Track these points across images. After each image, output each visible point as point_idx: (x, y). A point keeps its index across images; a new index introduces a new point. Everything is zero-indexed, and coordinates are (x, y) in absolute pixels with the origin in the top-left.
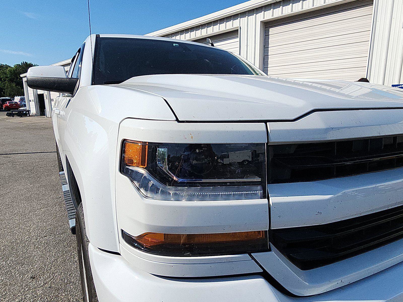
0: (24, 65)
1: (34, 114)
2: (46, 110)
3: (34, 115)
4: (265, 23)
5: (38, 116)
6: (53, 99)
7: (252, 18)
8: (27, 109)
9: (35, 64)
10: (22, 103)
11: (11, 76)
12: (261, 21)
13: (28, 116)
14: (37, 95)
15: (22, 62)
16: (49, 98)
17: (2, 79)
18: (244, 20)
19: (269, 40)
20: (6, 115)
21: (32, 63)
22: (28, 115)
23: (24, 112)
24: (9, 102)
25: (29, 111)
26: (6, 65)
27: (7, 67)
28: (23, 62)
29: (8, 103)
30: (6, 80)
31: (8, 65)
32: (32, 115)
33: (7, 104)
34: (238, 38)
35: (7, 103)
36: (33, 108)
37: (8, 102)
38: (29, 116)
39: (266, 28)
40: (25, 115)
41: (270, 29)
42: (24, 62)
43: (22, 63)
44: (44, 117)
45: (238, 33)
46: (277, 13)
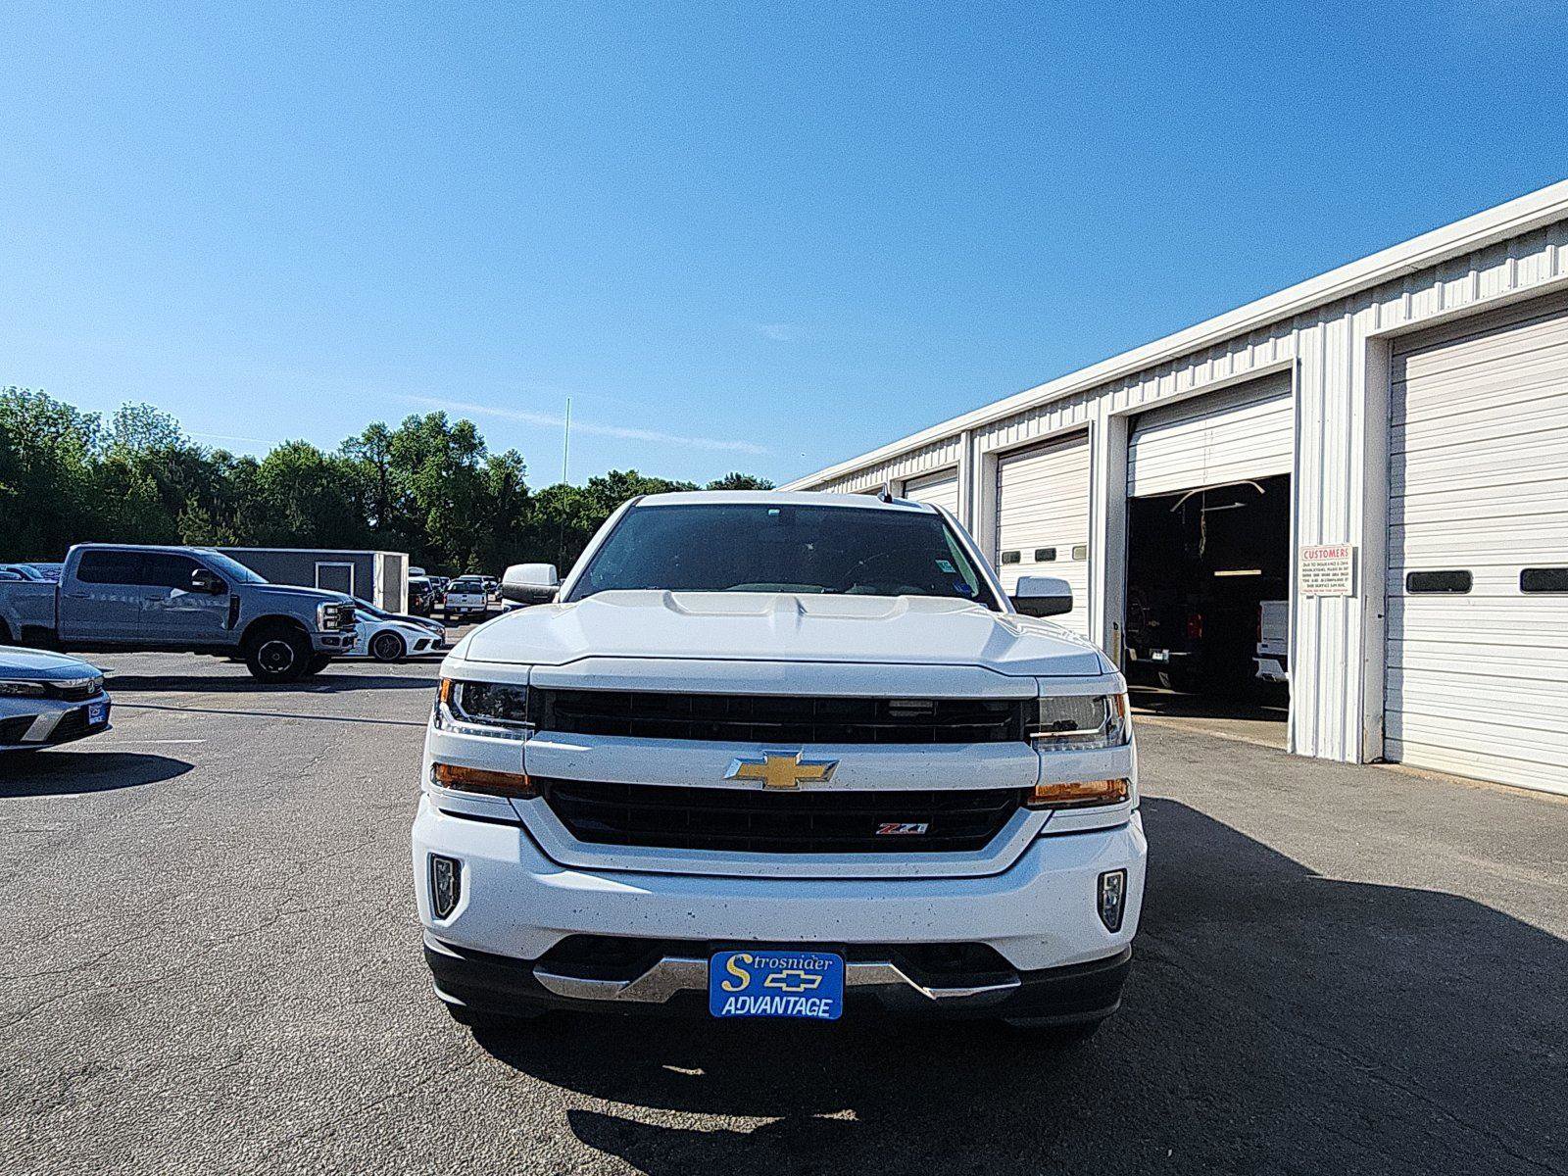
4: (1382, 341)
7: (1338, 328)
12: (1368, 339)
15: (729, 476)
18: (1309, 337)
19: (1404, 399)
21: (754, 478)
28: (732, 474)
34: (1291, 395)
39: (1393, 356)
41: (1408, 360)
42: (734, 475)
45: (1291, 381)
46: (1426, 306)
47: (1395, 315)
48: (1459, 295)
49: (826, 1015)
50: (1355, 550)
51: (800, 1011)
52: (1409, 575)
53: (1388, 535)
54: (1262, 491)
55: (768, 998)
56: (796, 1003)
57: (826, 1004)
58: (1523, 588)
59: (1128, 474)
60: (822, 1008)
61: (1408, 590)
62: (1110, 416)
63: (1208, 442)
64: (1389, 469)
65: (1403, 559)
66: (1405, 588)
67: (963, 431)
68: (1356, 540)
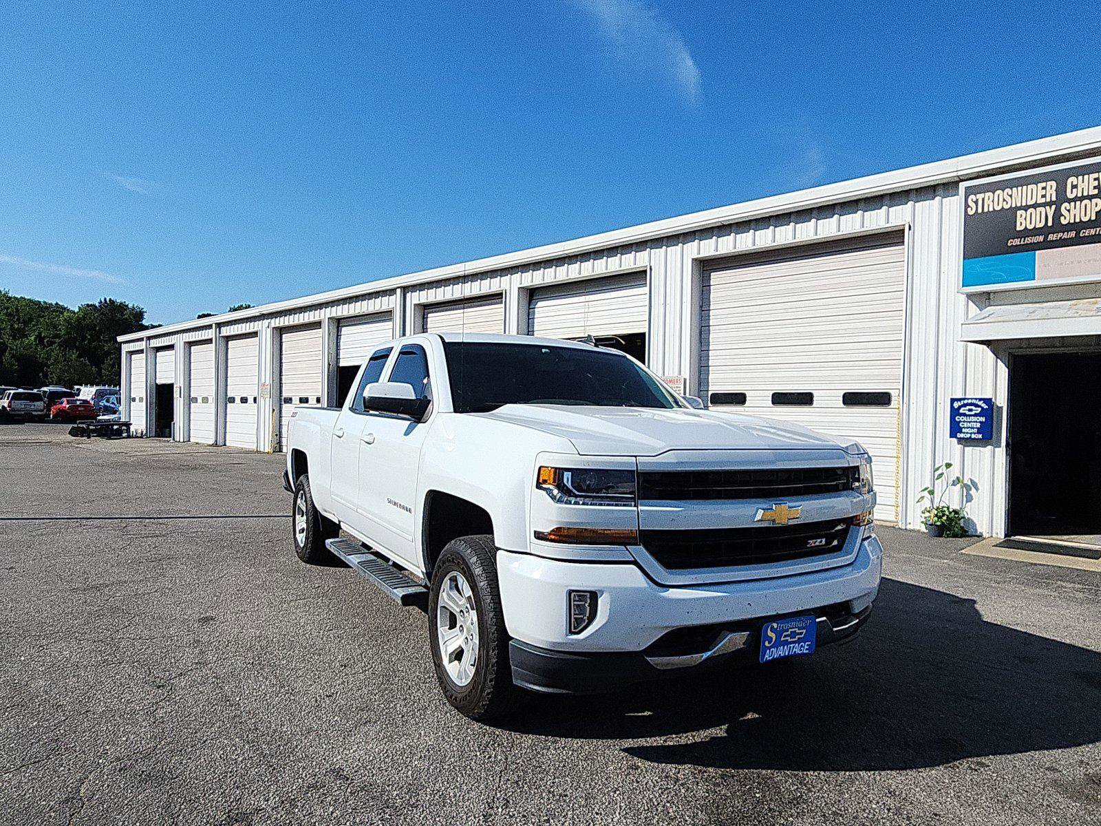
0: (106, 307)
1: (140, 431)
2: (174, 424)
3: (139, 435)
4: (701, 261)
5: (150, 437)
6: (196, 398)
7: (674, 251)
8: (123, 420)
9: (134, 305)
10: (100, 403)
11: (69, 333)
12: (693, 259)
13: (124, 438)
14: (155, 386)
15: (103, 300)
16: (187, 395)
17: (45, 341)
18: (658, 253)
20: (70, 433)
21: (127, 303)
22: (125, 435)
23: (115, 427)
24: (68, 401)
25: (128, 425)
26: (57, 304)
27: (60, 309)
28: (105, 299)
29: (65, 402)
30: (55, 343)
31: (61, 304)
32: (134, 434)
33: (64, 405)
34: (646, 286)
35: (62, 403)
36: (138, 417)
37: (65, 399)
38: (129, 437)
39: (705, 271)
40: (117, 434)
41: (712, 274)
42: (108, 300)
43: (101, 302)
44: (168, 441)
45: (646, 277)
46: (726, 245)
47: (709, 248)
48: (745, 242)
49: (807, 651)
50: (685, 380)
51: (795, 652)
52: (711, 395)
53: (700, 372)
54: (623, 343)
55: (782, 647)
56: (794, 647)
57: (807, 645)
58: (773, 403)
59: (528, 326)
60: (806, 647)
61: (711, 403)
62: (519, 288)
63: (587, 310)
64: (701, 334)
65: (708, 386)
66: (709, 402)
67: (398, 288)
68: (686, 374)
